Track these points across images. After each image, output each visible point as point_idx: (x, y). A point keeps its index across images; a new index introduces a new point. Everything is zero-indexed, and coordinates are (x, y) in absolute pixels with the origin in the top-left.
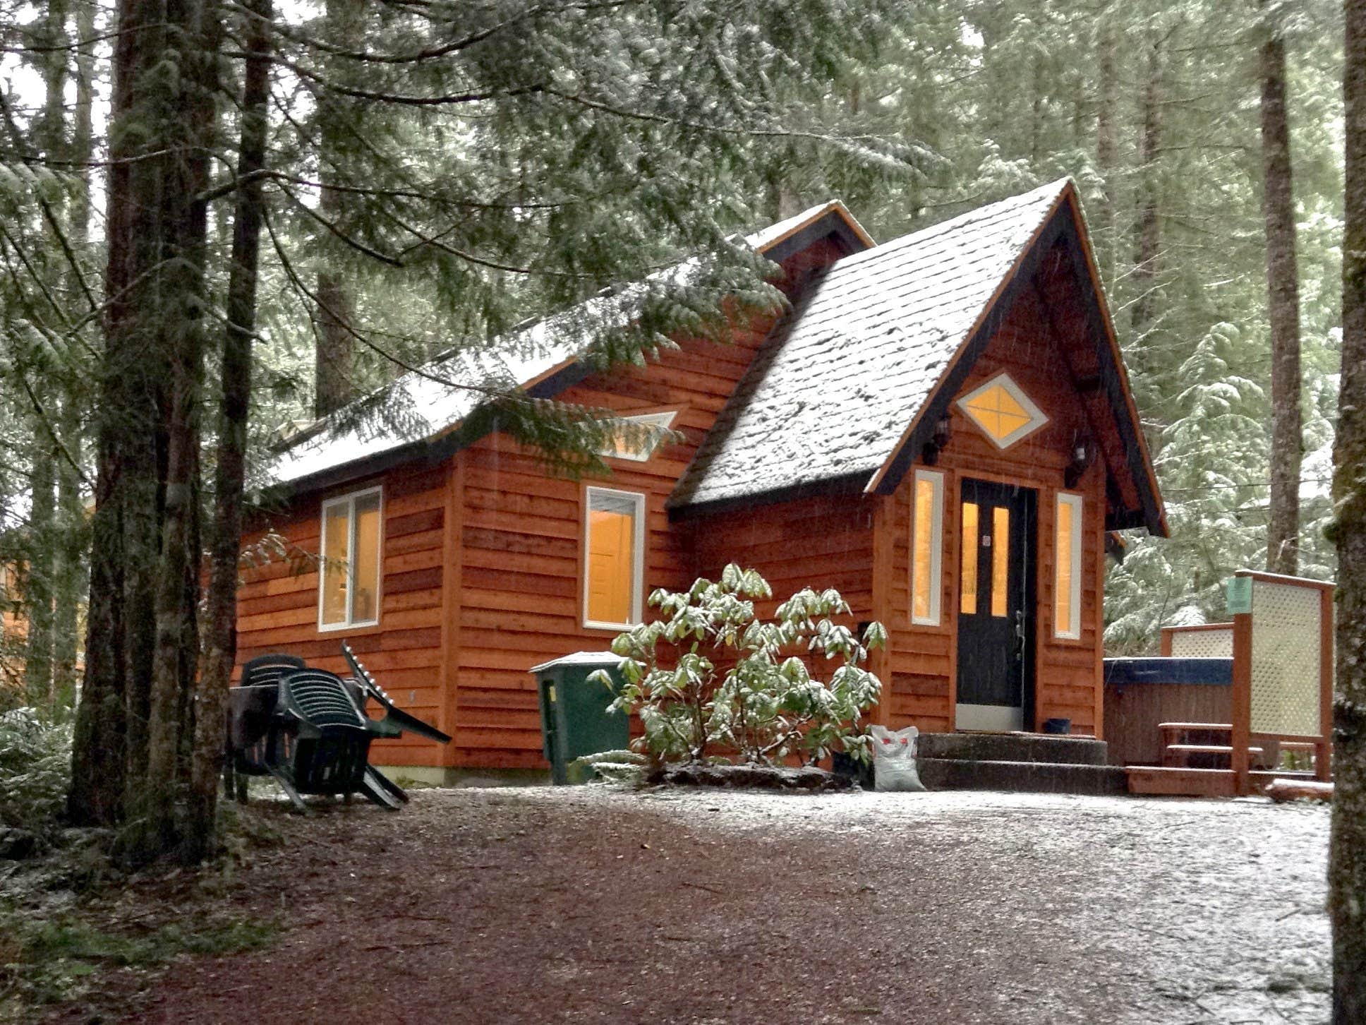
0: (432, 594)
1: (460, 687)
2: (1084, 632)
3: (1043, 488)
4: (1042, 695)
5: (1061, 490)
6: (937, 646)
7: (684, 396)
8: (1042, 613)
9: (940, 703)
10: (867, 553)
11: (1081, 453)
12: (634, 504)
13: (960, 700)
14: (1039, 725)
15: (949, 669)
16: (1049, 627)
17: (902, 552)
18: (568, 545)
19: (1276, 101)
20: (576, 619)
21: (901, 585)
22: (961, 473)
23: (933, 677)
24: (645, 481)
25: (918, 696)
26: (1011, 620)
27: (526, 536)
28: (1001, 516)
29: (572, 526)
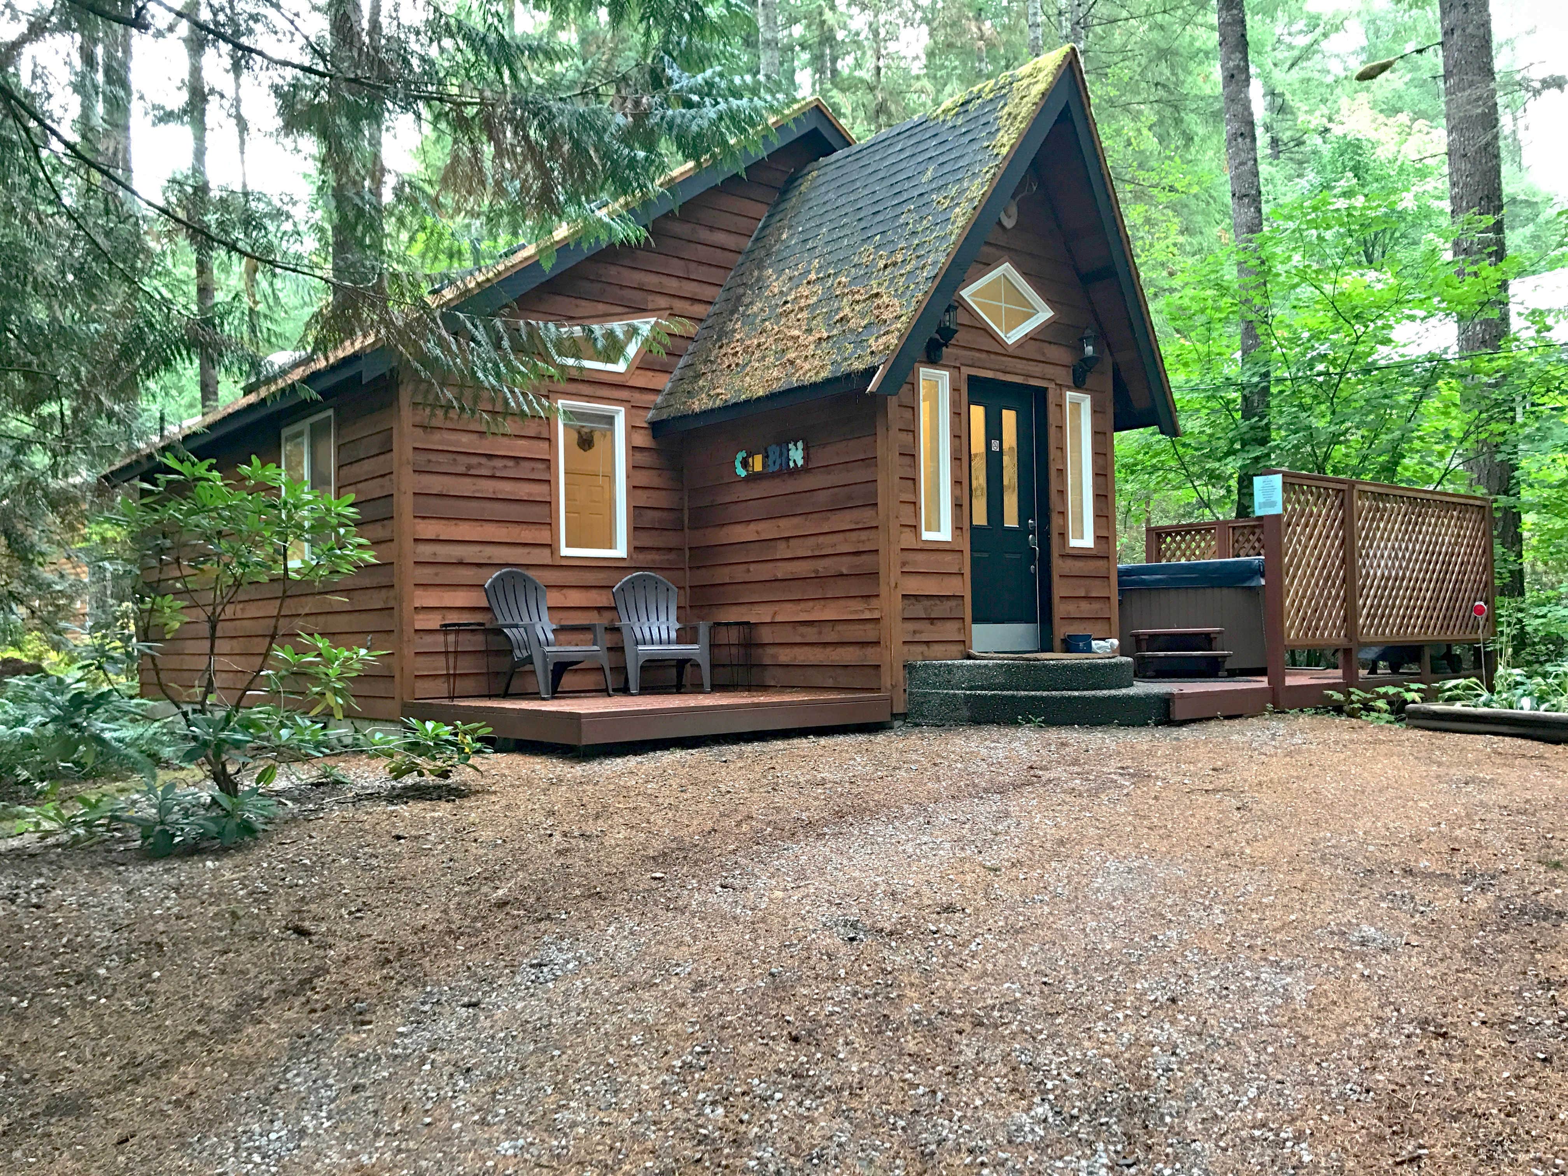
0: (383, 526)
1: (416, 631)
2: (1098, 538)
3: (1051, 386)
4: (1060, 609)
5: (1069, 388)
6: (949, 563)
7: (663, 302)
8: (1056, 520)
9: (956, 625)
10: (870, 461)
11: (1089, 350)
12: (613, 418)
13: (975, 620)
14: (1057, 643)
15: (963, 587)
16: (1063, 535)
17: (907, 460)
18: (540, 466)
19: (1235, 12)
20: (552, 547)
21: (910, 497)
22: (966, 371)
23: (948, 597)
24: (624, 394)
25: (932, 620)
26: (1023, 530)
27: (490, 457)
28: (1009, 418)
29: (545, 445)
